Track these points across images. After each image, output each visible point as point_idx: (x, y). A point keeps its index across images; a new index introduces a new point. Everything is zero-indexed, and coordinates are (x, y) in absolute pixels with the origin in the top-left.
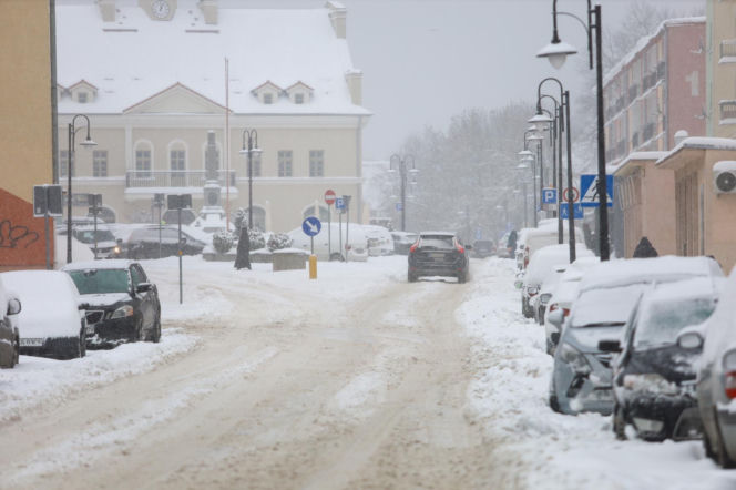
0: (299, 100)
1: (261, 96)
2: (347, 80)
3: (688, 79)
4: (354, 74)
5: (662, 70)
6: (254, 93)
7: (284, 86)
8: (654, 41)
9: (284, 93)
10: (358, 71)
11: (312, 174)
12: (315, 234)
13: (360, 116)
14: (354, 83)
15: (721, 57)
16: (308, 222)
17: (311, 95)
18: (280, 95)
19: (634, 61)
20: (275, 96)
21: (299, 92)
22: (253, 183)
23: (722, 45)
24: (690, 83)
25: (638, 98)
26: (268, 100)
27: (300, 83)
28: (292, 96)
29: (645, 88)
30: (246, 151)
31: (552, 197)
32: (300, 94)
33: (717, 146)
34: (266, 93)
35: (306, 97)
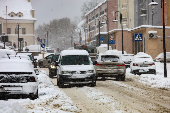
0: (20, 16)
1: (11, 15)
2: (31, 12)
3: (112, 12)
4: (32, 11)
5: (106, 10)
6: (9, 15)
7: (16, 13)
8: (103, 4)
9: (16, 15)
10: (33, 10)
11: (23, 34)
12: (44, 47)
13: (34, 20)
14: (33, 13)
15: (123, 7)
16: (42, 45)
17: (22, 15)
18: (15, 15)
19: (97, 8)
20: (14, 15)
21: (20, 14)
22: (19, 36)
23: (123, 5)
24: (112, 14)
25: (99, 17)
26: (12, 16)
27: (20, 12)
28: (18, 15)
29: (101, 14)
30: (18, 28)
31: (102, 39)
32: (20, 15)
33: (149, 27)
34: (12, 15)
35: (21, 15)
